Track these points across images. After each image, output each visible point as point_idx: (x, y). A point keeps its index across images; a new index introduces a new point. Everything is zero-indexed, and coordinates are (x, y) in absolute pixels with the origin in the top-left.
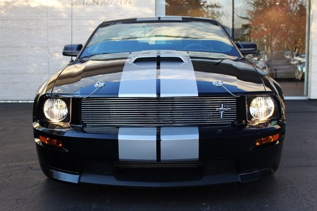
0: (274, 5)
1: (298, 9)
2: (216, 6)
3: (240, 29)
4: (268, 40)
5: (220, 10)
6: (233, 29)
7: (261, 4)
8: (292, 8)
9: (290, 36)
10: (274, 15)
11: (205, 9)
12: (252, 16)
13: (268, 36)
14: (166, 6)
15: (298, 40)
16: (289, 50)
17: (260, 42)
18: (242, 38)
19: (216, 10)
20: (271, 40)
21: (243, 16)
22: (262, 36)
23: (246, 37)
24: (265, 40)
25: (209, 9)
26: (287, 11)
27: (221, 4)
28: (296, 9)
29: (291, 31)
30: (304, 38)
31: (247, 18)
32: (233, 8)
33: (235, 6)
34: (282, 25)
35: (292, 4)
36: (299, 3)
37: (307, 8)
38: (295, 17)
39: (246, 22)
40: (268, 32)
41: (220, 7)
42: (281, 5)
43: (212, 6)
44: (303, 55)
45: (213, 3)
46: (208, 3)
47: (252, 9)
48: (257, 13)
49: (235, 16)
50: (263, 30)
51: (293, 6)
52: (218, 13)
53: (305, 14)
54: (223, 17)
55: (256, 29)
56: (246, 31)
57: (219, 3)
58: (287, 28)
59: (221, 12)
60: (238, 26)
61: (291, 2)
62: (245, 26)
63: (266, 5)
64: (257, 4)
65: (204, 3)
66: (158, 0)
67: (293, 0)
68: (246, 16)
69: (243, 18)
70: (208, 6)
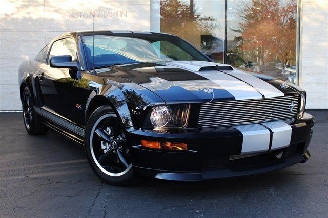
0: (266, 18)
1: (289, 22)
2: (210, 19)
3: (233, 41)
4: (260, 52)
5: (214, 23)
6: (226, 41)
7: (253, 18)
8: (282, 22)
9: (281, 48)
10: (266, 28)
11: (199, 22)
12: (244, 29)
13: (260, 48)
14: (161, 19)
15: (289, 52)
16: (281, 62)
17: (252, 53)
18: (235, 50)
19: (209, 22)
20: (263, 52)
21: (235, 29)
22: (254, 48)
23: (238, 49)
24: (257, 52)
25: (203, 21)
26: (278, 24)
27: (215, 17)
28: (287, 22)
29: (282, 44)
30: (294, 50)
31: (239, 31)
32: (226, 22)
33: (228, 20)
34: (273, 38)
35: (282, 18)
36: (289, 17)
37: (297, 21)
38: (286, 30)
39: (238, 35)
40: (260, 44)
41: (214, 20)
42: (272, 18)
43: (205, 19)
44: (293, 67)
45: (207, 16)
46: (202, 16)
47: (244, 22)
48: (249, 25)
49: (228, 29)
50: (255, 43)
51: (284, 19)
52: (212, 25)
53: (295, 28)
54: (217, 29)
55: (249, 41)
56: (239, 43)
57: (212, 17)
58: (278, 40)
59: (214, 25)
60: (231, 38)
61: (281, 16)
62: (238, 39)
63: (258, 18)
64: (249, 17)
65: (198, 16)
66: (153, 13)
67: (283, 14)
68: (238, 29)
69: (235, 31)
70: (202, 19)
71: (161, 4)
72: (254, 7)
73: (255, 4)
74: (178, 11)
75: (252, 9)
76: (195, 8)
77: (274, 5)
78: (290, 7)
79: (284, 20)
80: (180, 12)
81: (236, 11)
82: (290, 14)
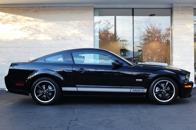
0: (154, 40)
1: (166, 42)
2: (125, 41)
3: (137, 52)
4: (151, 58)
5: (127, 43)
6: (133, 52)
7: (147, 40)
9: (162, 55)
10: (154, 45)
11: (119, 42)
12: (143, 46)
13: (151, 55)
14: (99, 41)
15: (167, 57)
17: (148, 58)
18: (138, 56)
19: (125, 42)
20: (153, 57)
22: (148, 55)
23: (140, 56)
24: (150, 58)
25: (121, 42)
26: (161, 43)
27: (128, 39)
29: (163, 53)
30: (169, 57)
31: (140, 47)
32: (133, 42)
33: (134, 41)
34: (158, 50)
35: (163, 40)
36: (166, 39)
37: (171, 41)
38: (165, 46)
39: (140, 49)
40: (151, 53)
41: (127, 41)
42: (158, 40)
43: (123, 41)
45: (124, 39)
46: (121, 39)
47: (142, 42)
48: (145, 44)
49: (134, 46)
50: (149, 53)
53: (170, 45)
54: (128, 46)
55: (145, 52)
56: (140, 53)
57: (126, 39)
58: (161, 51)
60: (136, 51)
61: (162, 39)
62: (140, 51)
63: (150, 40)
64: (145, 39)
65: (119, 39)
66: (95, 38)
67: (163, 38)
68: (139, 46)
69: (138, 47)
70: (121, 41)
71: (99, 33)
72: (148, 35)
73: (148, 33)
74: (108, 37)
75: (147, 35)
76: (117, 35)
77: (158, 33)
78: (167, 35)
79: (164, 41)
80: (109, 37)
81: (139, 37)
82: (167, 38)
